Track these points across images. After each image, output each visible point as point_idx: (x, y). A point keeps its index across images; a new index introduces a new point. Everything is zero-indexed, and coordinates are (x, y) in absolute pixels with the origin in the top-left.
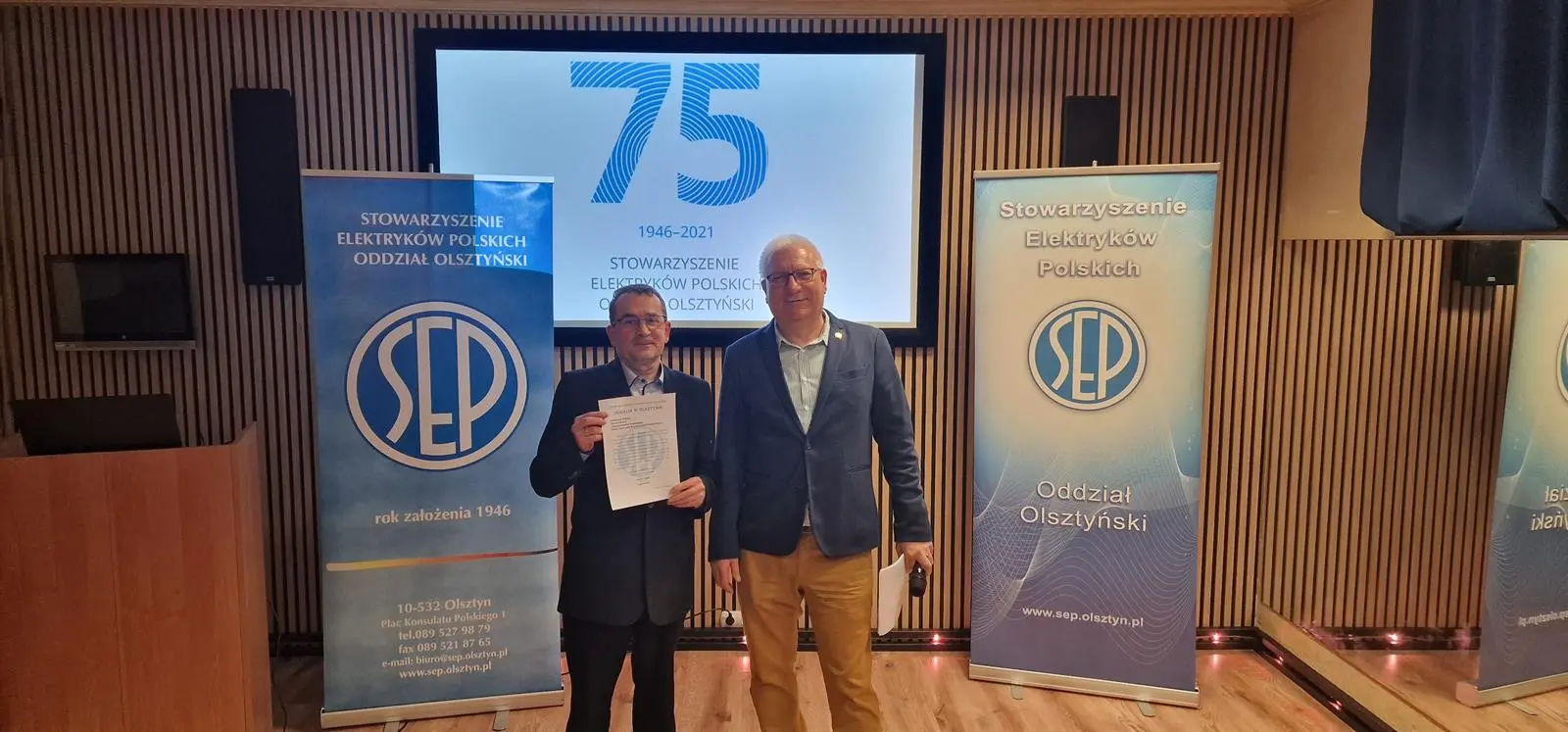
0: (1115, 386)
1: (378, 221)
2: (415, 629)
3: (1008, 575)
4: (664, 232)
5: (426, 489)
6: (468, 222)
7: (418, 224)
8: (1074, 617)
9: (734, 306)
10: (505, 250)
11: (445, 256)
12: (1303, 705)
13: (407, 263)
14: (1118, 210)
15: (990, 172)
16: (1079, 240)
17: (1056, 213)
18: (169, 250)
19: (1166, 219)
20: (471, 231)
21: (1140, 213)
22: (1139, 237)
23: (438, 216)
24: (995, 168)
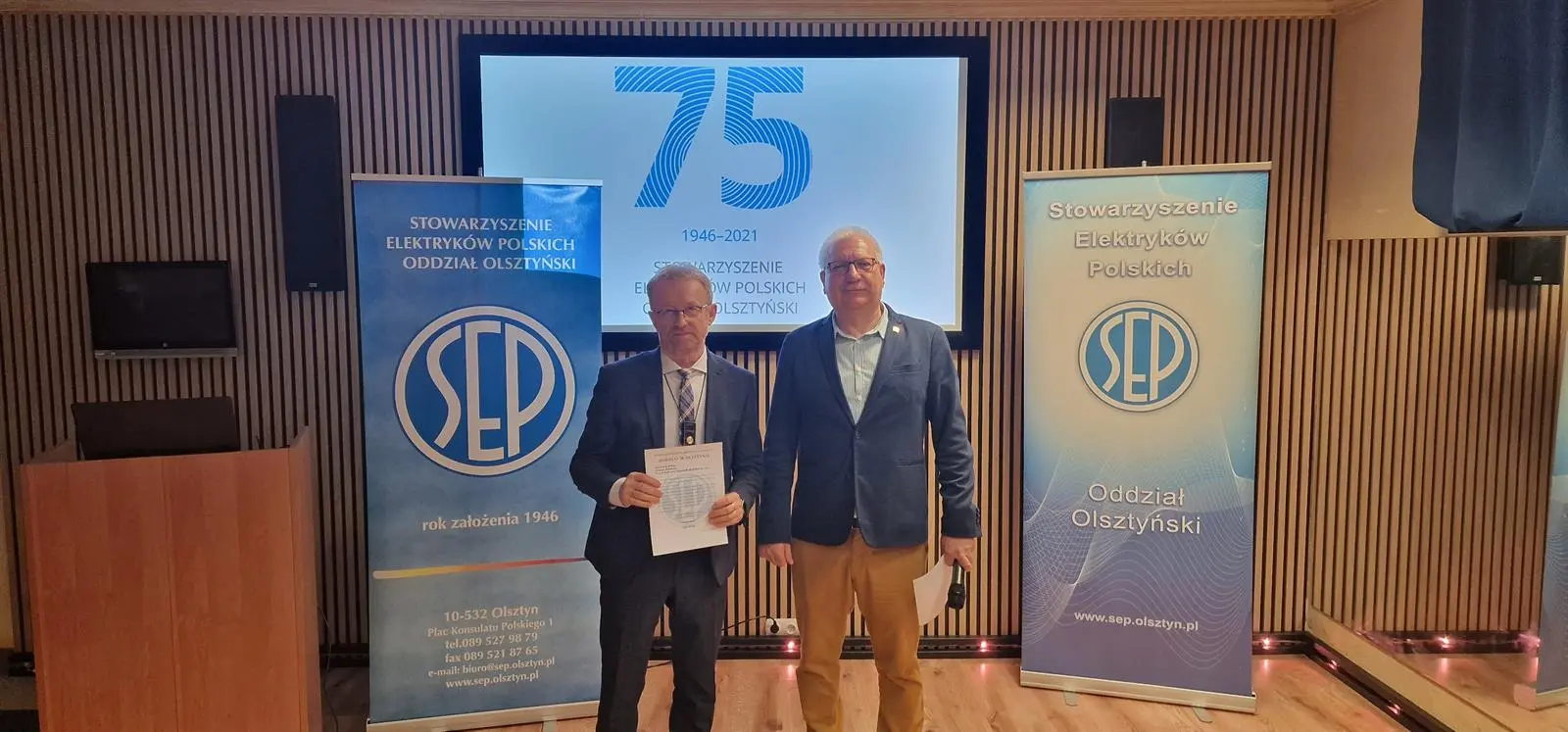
0: (1168, 387)
1: (427, 225)
2: (462, 637)
3: (1060, 580)
4: (706, 236)
5: (474, 495)
6: (517, 226)
7: (467, 228)
8: (1126, 621)
9: (778, 309)
10: (554, 254)
11: (494, 261)
12: (1360, 709)
13: (456, 267)
14: (1169, 210)
15: (1034, 173)
16: (1130, 239)
17: (1106, 212)
18: (211, 257)
19: (1218, 217)
20: (520, 235)
21: (1190, 212)
22: (1189, 237)
23: (487, 220)
24: (1040, 169)
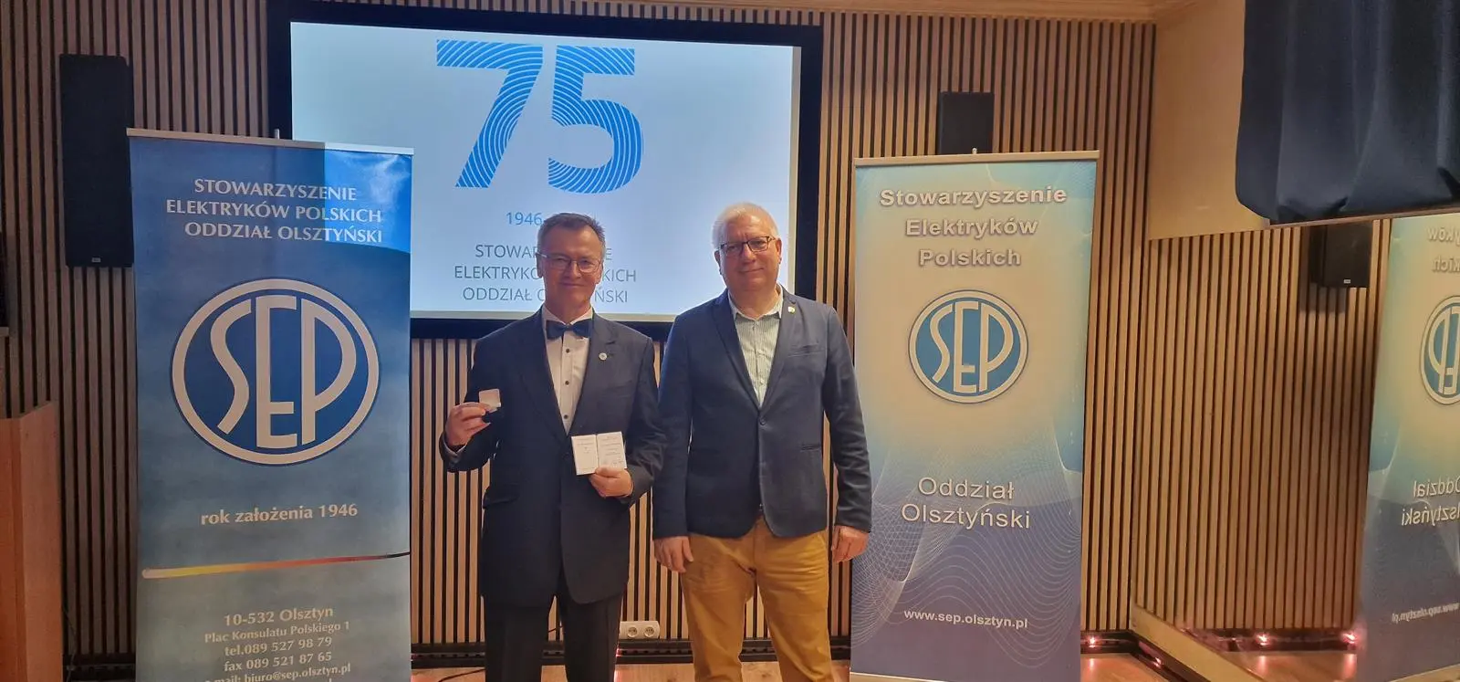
0: (997, 377)
1: (214, 189)
2: (243, 643)
3: (889, 576)
4: (532, 219)
5: (264, 485)
6: (317, 193)
7: (260, 193)
8: (956, 619)
9: (606, 298)
10: (359, 225)
11: (290, 231)
13: (247, 236)
14: (999, 199)
15: (866, 160)
16: (960, 229)
17: (936, 201)
19: (1047, 206)
20: (320, 203)
21: (1018, 199)
22: (1019, 225)
23: (283, 186)
24: (872, 156)
